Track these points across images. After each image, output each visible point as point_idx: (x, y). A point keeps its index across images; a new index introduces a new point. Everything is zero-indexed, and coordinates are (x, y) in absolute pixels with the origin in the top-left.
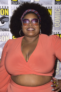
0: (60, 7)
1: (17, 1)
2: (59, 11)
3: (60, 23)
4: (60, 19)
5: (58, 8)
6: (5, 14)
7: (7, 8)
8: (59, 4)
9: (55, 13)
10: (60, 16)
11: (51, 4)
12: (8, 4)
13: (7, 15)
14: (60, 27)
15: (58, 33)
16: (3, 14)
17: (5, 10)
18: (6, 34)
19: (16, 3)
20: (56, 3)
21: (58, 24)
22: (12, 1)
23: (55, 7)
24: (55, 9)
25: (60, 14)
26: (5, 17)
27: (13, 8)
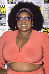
0: (48, 6)
1: (13, 1)
2: (47, 9)
3: (48, 19)
4: (48, 15)
5: (47, 6)
6: (3, 12)
7: (4, 7)
8: (47, 3)
9: (44, 10)
10: (48, 13)
11: (41, 3)
12: (5, 3)
13: (4, 12)
14: (48, 22)
15: (47, 27)
16: (1, 12)
17: (3, 8)
18: (3, 28)
19: (11, 3)
20: (45, 3)
21: (46, 20)
22: (8, 1)
23: (44, 5)
24: (44, 7)
25: (48, 11)
26: (3, 14)
27: (9, 7)
